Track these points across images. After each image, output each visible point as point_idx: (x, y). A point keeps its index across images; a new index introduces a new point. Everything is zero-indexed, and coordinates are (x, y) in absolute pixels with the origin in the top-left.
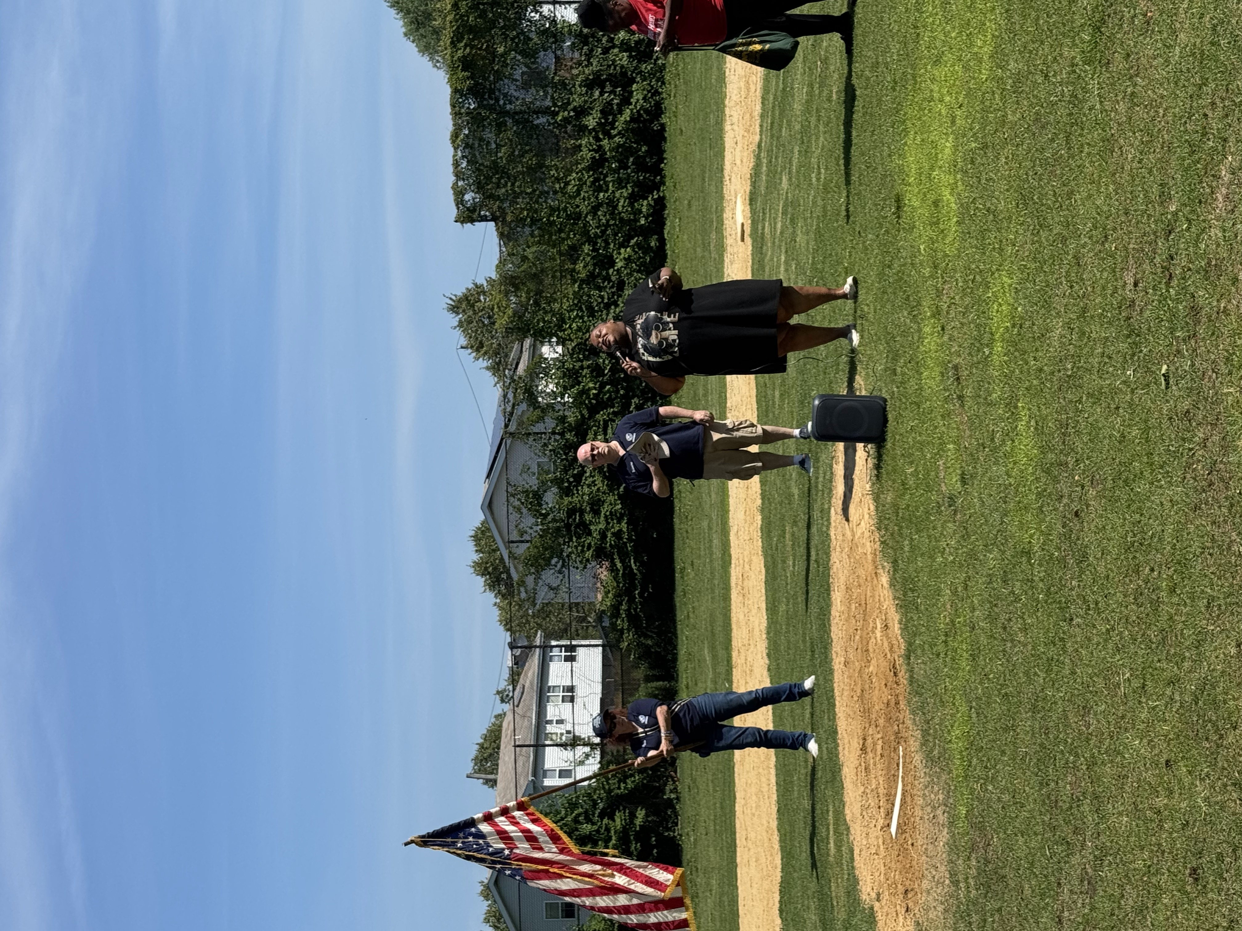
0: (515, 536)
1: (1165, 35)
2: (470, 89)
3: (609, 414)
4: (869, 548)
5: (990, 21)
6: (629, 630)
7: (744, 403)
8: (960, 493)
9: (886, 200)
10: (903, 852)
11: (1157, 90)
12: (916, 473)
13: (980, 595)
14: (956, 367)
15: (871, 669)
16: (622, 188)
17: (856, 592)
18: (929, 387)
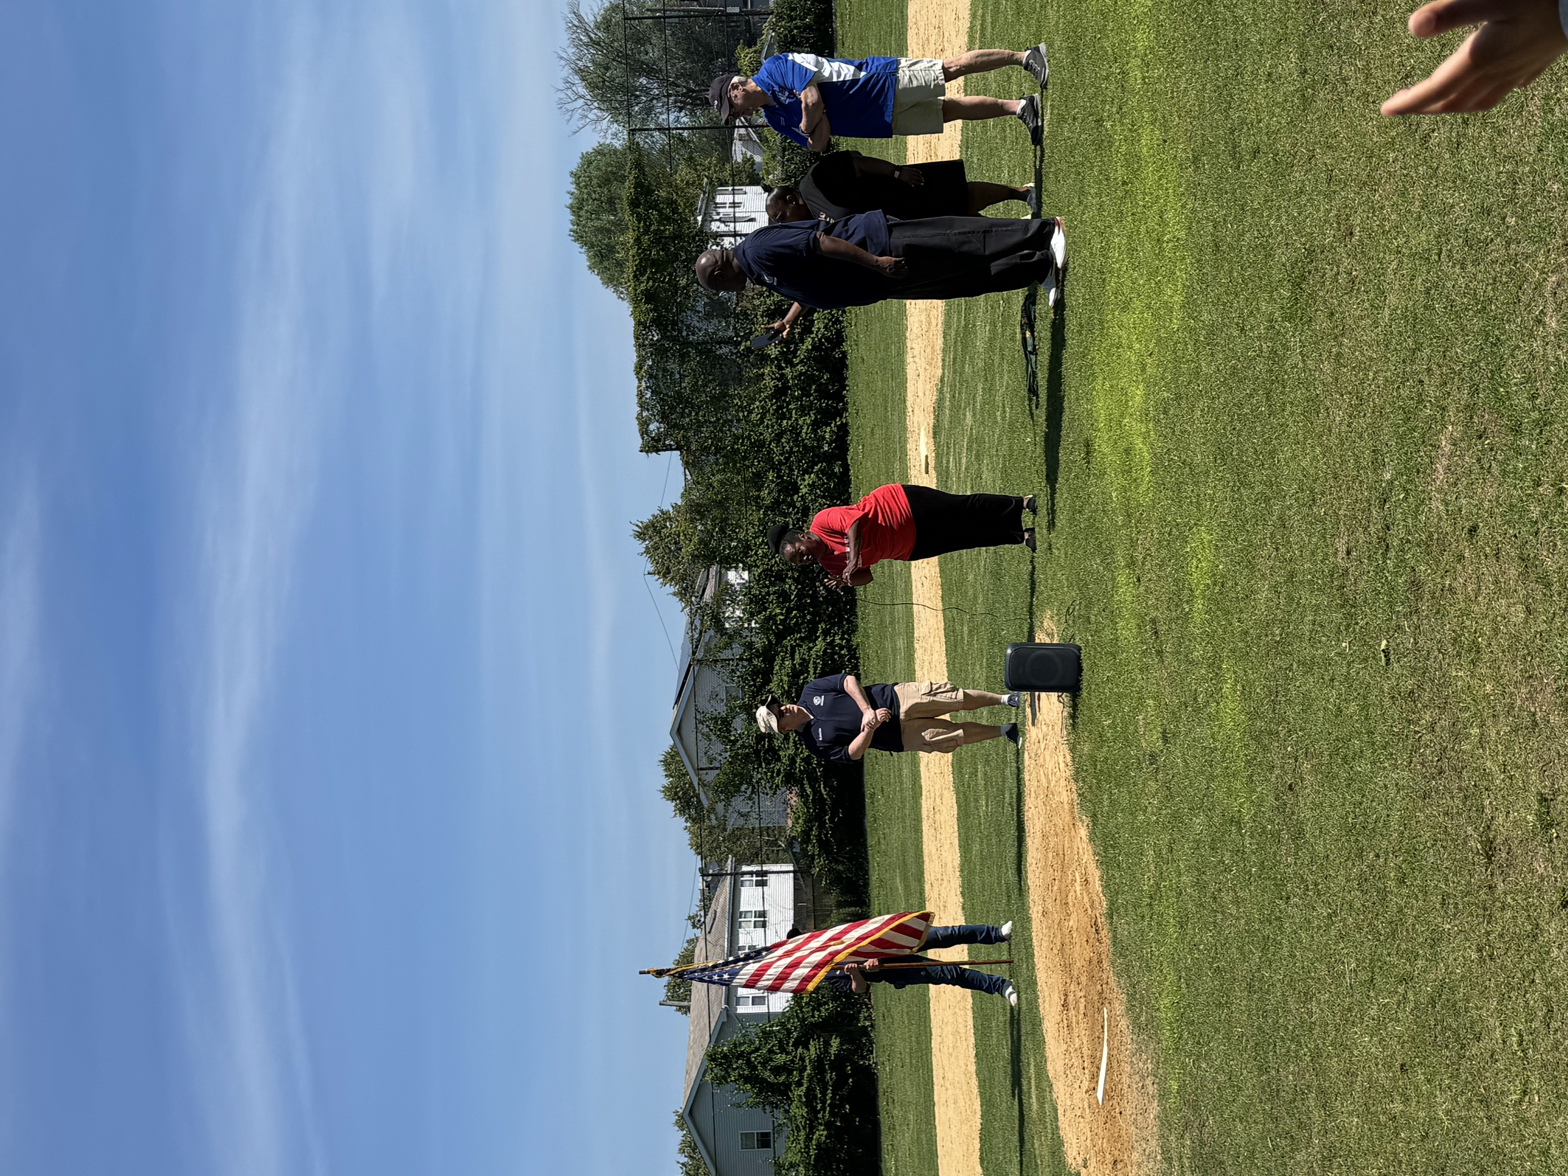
0: (704, 763)
1: (1372, 295)
2: (653, 321)
3: (796, 639)
4: (1065, 797)
5: (1181, 271)
6: (819, 856)
7: (932, 635)
8: (1162, 751)
9: (1074, 444)
10: (1110, 1119)
11: (1365, 352)
12: (1113, 726)
13: (1187, 860)
14: (1154, 621)
15: (1071, 923)
16: (806, 415)
17: (1053, 841)
18: (1126, 638)
